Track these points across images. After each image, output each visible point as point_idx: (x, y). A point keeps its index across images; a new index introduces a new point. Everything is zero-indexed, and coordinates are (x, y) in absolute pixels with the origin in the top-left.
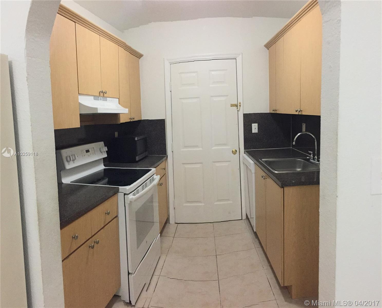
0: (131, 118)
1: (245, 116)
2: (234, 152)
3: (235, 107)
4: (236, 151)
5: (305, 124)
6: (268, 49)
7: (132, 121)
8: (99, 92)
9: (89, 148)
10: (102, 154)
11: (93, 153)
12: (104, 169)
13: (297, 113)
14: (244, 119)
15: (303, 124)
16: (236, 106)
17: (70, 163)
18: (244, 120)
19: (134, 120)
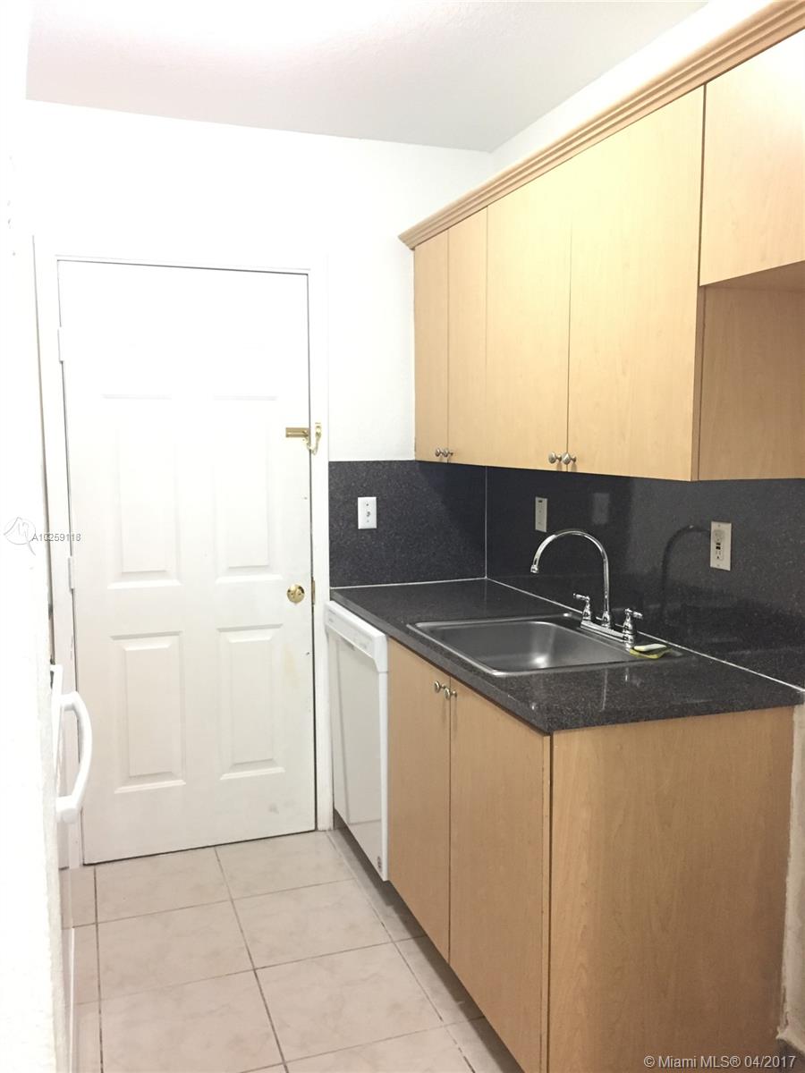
1: (337, 469)
2: (295, 595)
3: (301, 439)
4: (303, 591)
5: (545, 501)
6: (413, 249)
13: (553, 467)
14: (330, 480)
15: (537, 499)
16: (305, 434)
18: (330, 485)
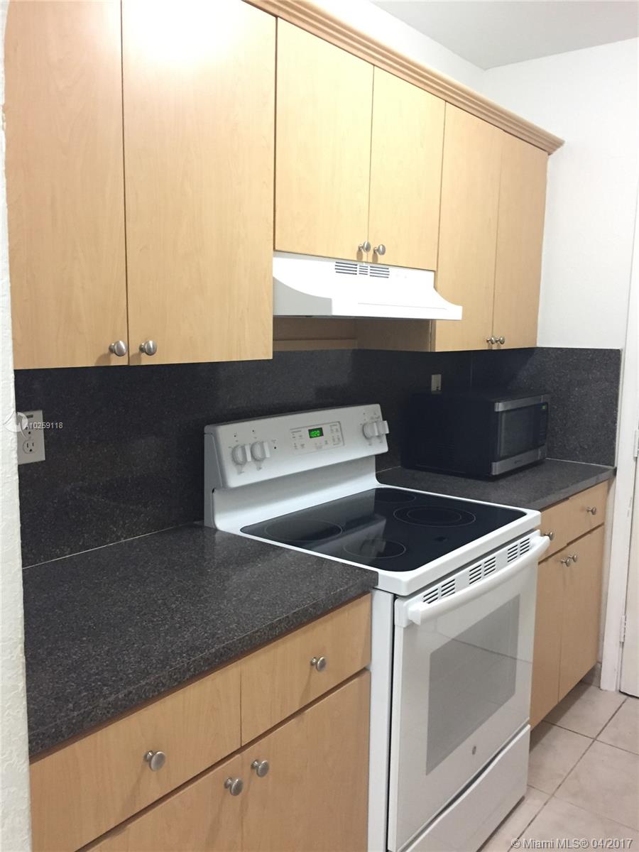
0: (491, 340)
7: (495, 347)
8: (357, 249)
9: (323, 424)
10: (368, 443)
11: (334, 440)
12: (378, 490)
17: (244, 469)
19: (503, 347)
